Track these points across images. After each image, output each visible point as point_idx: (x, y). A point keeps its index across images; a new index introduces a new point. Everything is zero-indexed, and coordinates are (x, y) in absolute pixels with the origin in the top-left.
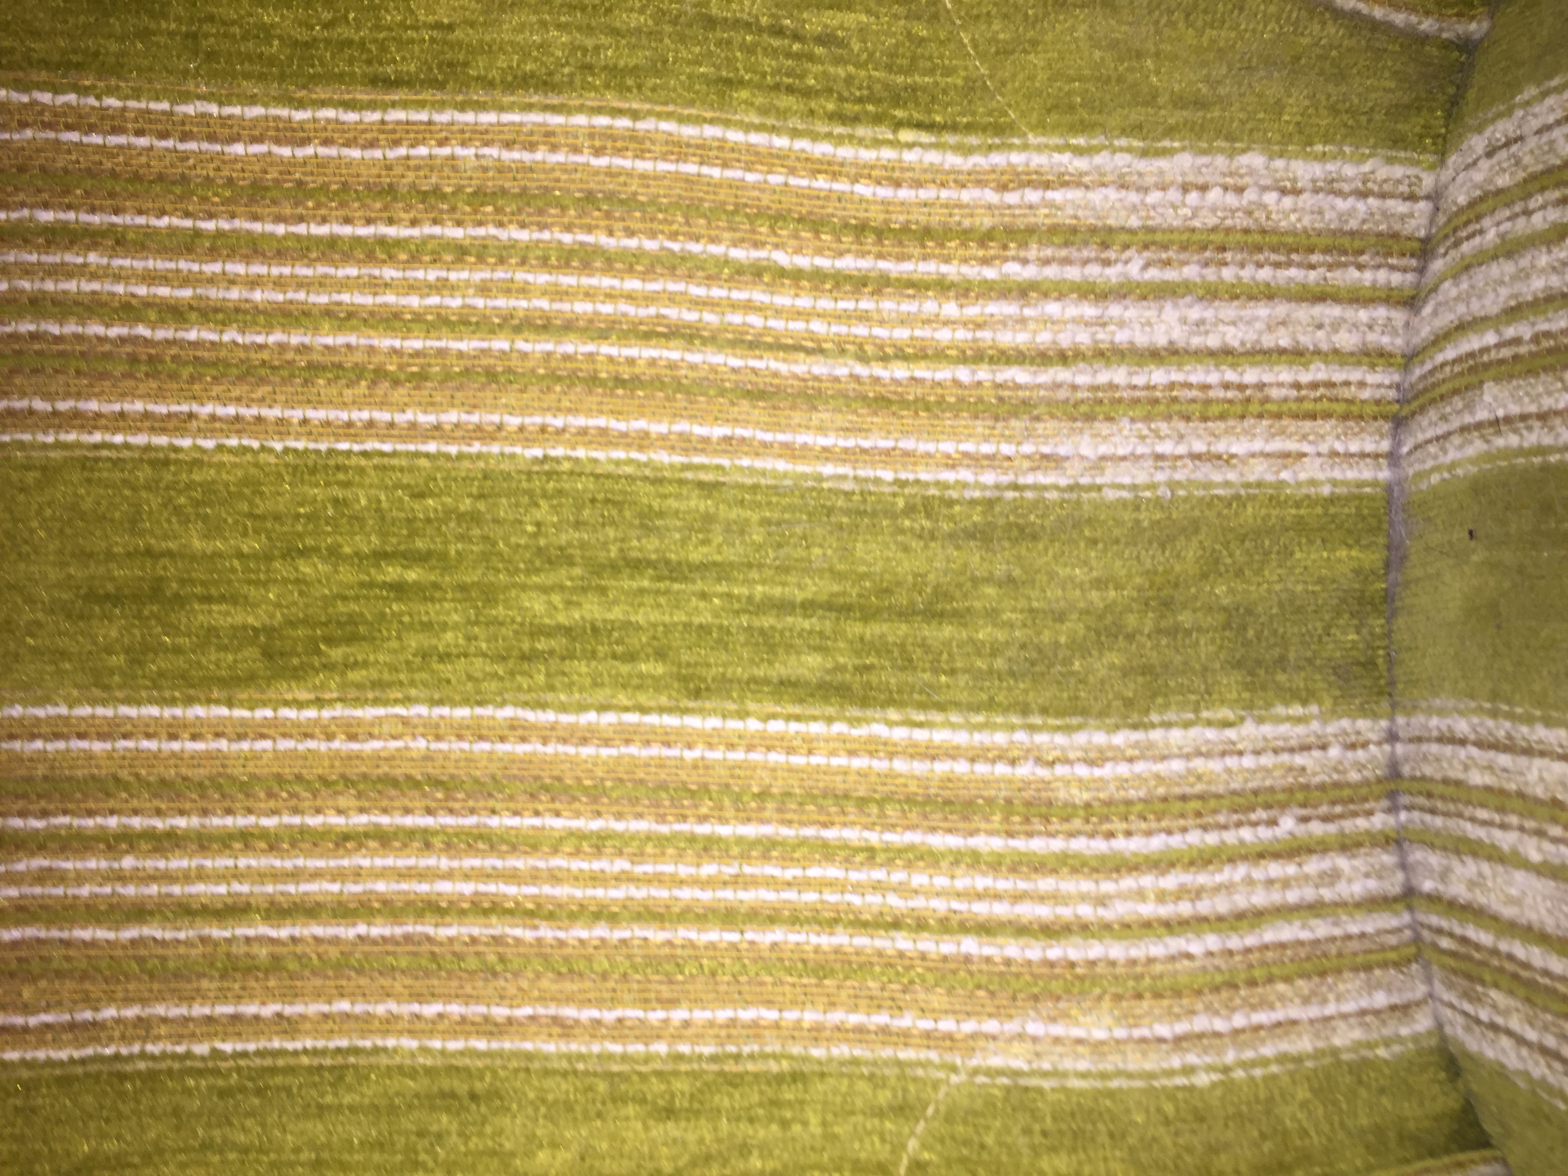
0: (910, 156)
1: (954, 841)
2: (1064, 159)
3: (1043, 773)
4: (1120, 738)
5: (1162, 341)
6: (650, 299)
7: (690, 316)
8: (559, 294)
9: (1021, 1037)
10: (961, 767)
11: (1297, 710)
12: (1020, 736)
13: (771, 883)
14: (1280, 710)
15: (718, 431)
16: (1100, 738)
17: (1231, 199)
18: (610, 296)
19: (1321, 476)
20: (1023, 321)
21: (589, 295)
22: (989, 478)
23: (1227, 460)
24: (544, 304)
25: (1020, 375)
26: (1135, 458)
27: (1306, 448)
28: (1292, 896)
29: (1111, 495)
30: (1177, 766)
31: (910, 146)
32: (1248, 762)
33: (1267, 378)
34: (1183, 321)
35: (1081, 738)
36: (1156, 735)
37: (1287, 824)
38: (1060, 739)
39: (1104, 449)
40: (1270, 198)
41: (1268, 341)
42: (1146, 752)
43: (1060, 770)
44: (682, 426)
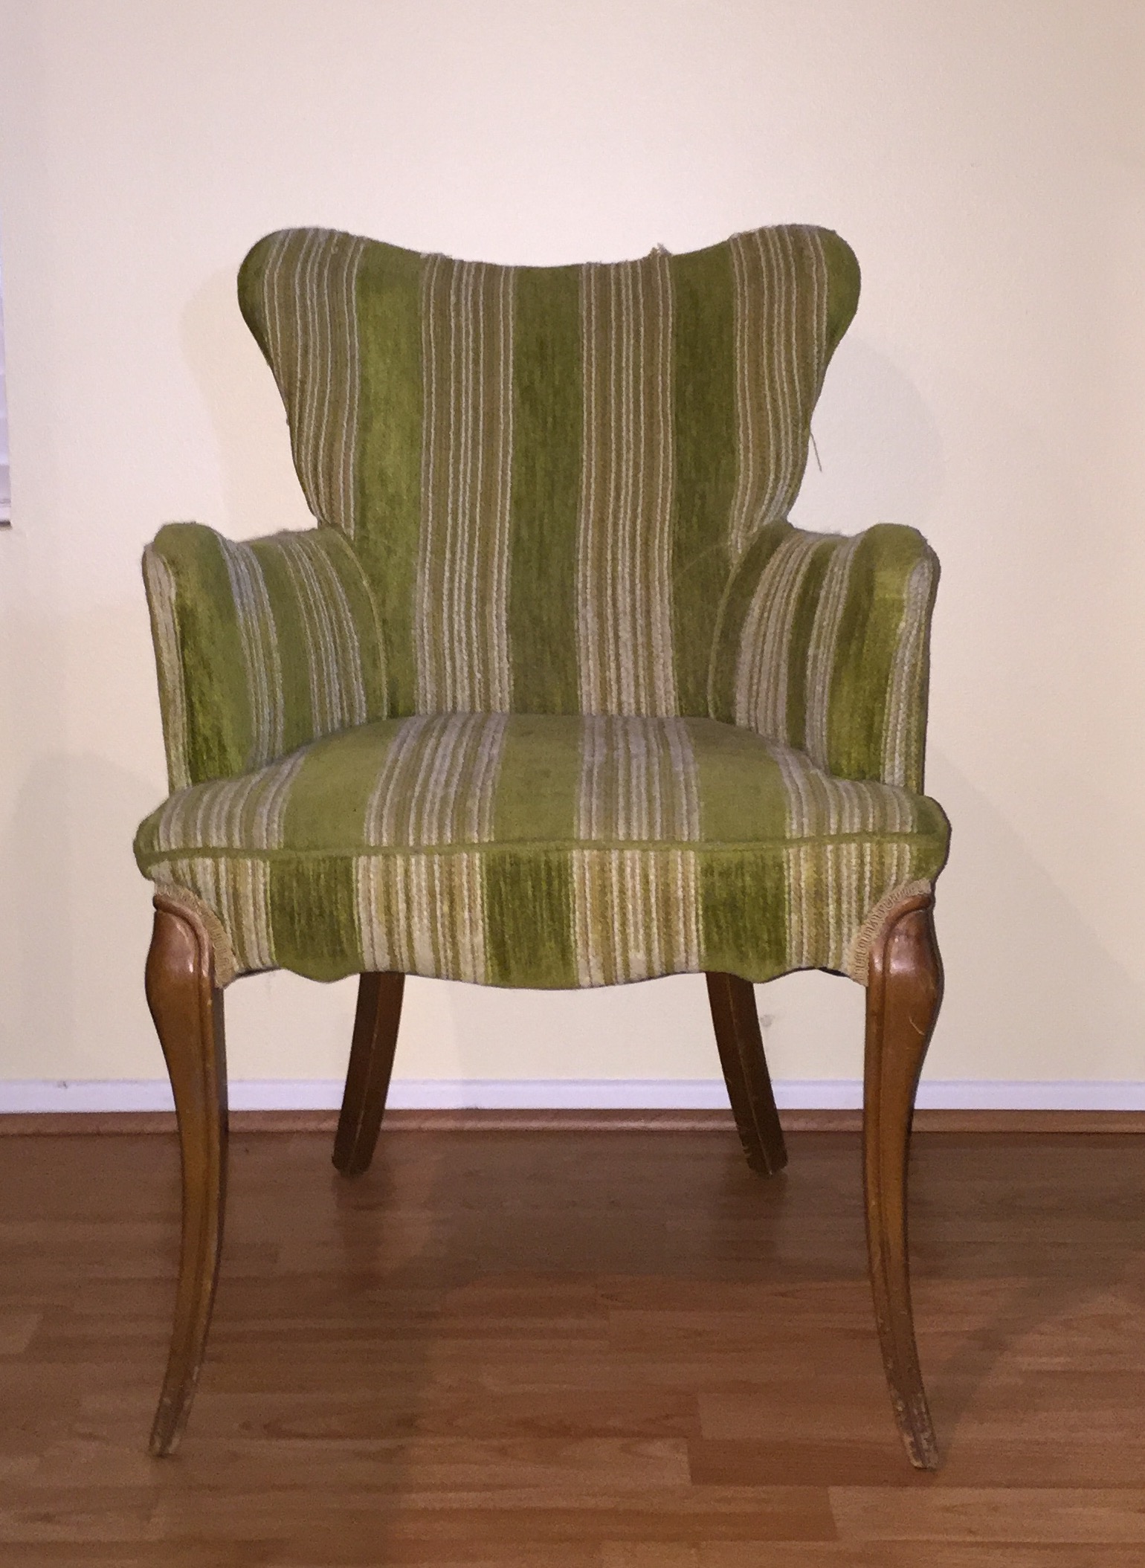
0: (666, 553)
1: (475, 573)
2: (667, 596)
3: (494, 601)
4: (504, 624)
5: (620, 634)
6: (627, 486)
7: (622, 497)
8: (628, 460)
9: (424, 584)
10: (496, 577)
11: (512, 682)
12: (504, 595)
13: (463, 523)
14: (512, 677)
15: (592, 508)
16: (504, 619)
17: (660, 649)
18: (627, 475)
19: (583, 691)
20: (624, 593)
21: (627, 470)
22: (580, 586)
23: (588, 659)
24: (625, 457)
25: (609, 592)
26: (587, 628)
27: (592, 685)
28: (458, 674)
29: (576, 622)
30: (496, 642)
31: (668, 553)
32: (497, 665)
33: (612, 670)
34: (627, 640)
35: (504, 613)
36: (505, 635)
37: (479, 676)
38: (504, 607)
39: (589, 620)
40: (662, 661)
41: (622, 669)
42: (500, 633)
43: (495, 607)
44: (593, 498)
